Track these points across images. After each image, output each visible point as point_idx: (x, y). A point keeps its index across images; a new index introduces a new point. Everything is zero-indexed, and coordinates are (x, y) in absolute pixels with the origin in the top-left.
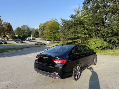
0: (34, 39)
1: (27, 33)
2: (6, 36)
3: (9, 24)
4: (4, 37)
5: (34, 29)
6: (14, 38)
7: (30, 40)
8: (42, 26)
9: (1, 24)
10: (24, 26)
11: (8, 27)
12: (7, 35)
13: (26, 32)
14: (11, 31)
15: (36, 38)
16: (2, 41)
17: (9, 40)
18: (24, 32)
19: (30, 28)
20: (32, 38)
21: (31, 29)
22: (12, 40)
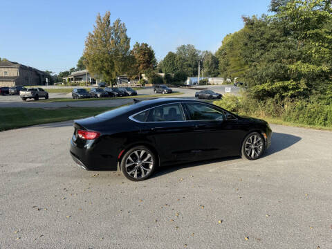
0: (204, 83)
1: (190, 66)
2: (141, 77)
3: (146, 45)
4: (137, 78)
5: (208, 54)
6: (157, 81)
7: (195, 84)
8: (227, 42)
9: (128, 48)
10: (183, 47)
11: (144, 54)
12: (143, 75)
13: (189, 62)
14: (151, 63)
15: (210, 80)
16: (126, 88)
17: (146, 85)
18: (183, 64)
19: (199, 52)
20: (198, 79)
21: (201, 54)
22: (151, 85)
